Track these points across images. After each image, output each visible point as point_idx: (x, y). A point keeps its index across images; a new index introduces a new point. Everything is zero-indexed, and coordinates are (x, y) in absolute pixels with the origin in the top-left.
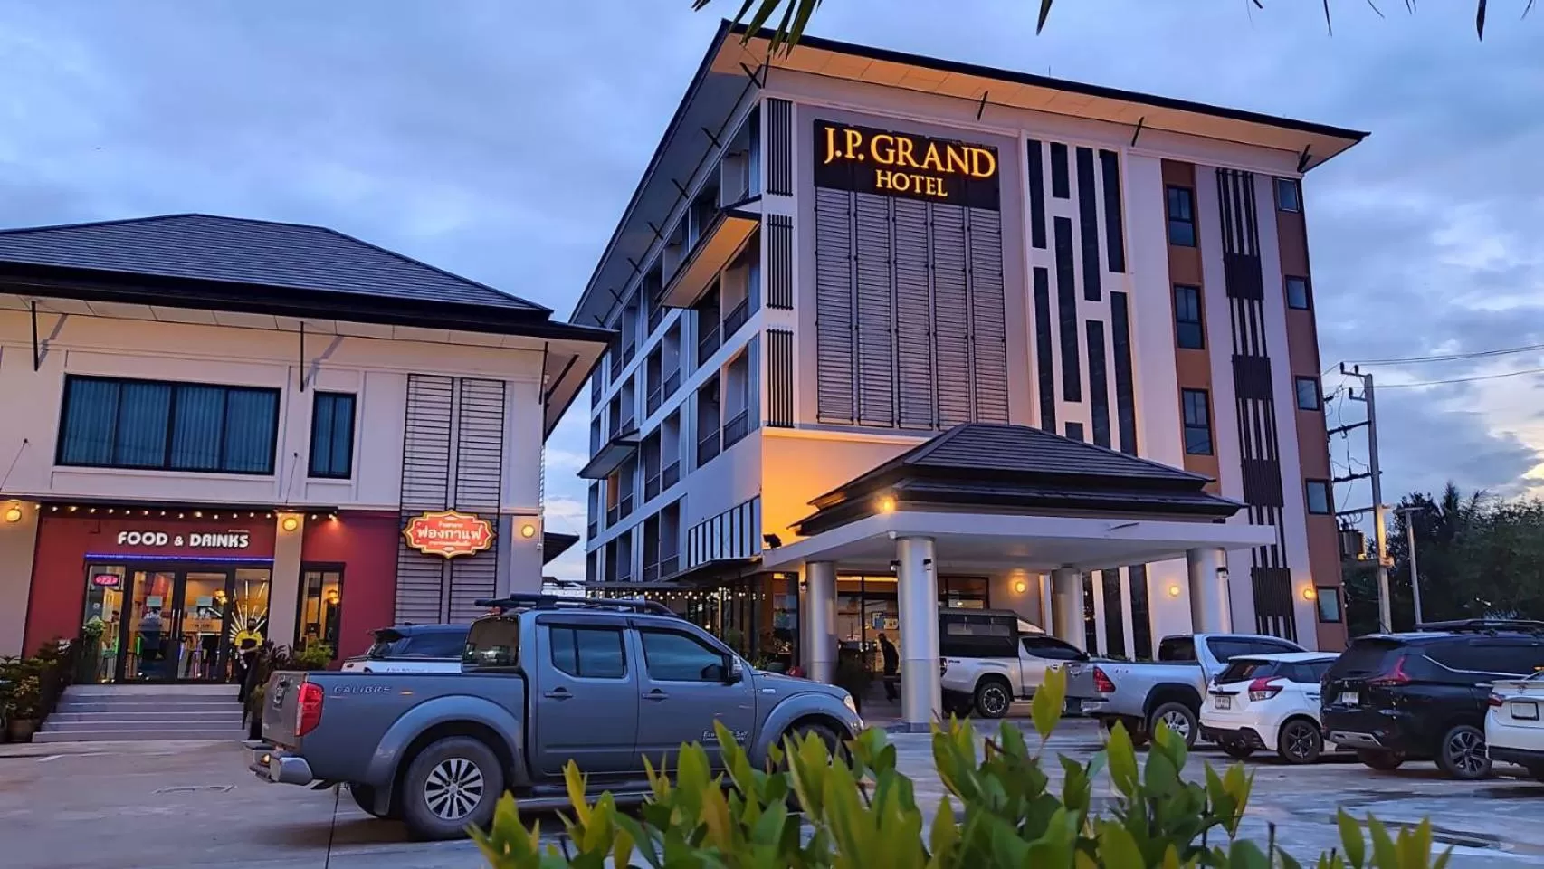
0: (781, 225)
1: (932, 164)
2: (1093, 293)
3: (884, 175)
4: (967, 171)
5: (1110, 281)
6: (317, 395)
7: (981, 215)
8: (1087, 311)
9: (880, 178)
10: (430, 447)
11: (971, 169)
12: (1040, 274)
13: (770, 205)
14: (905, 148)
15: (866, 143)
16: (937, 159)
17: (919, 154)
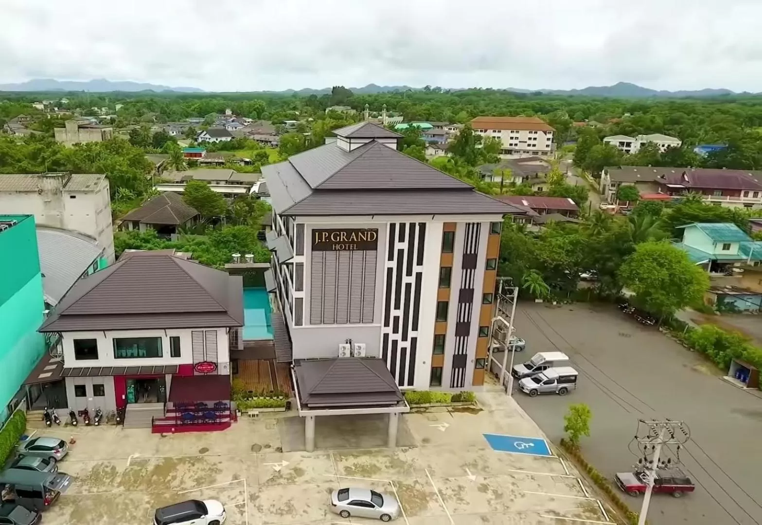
0: (300, 266)
1: (353, 239)
2: (409, 273)
3: (335, 245)
4: (365, 239)
5: (416, 269)
6: (170, 338)
7: (370, 253)
8: (405, 279)
9: (334, 247)
10: (199, 348)
11: (367, 239)
12: (390, 270)
13: (296, 259)
14: (344, 234)
15: (329, 235)
16: (355, 238)
17: (348, 237)
